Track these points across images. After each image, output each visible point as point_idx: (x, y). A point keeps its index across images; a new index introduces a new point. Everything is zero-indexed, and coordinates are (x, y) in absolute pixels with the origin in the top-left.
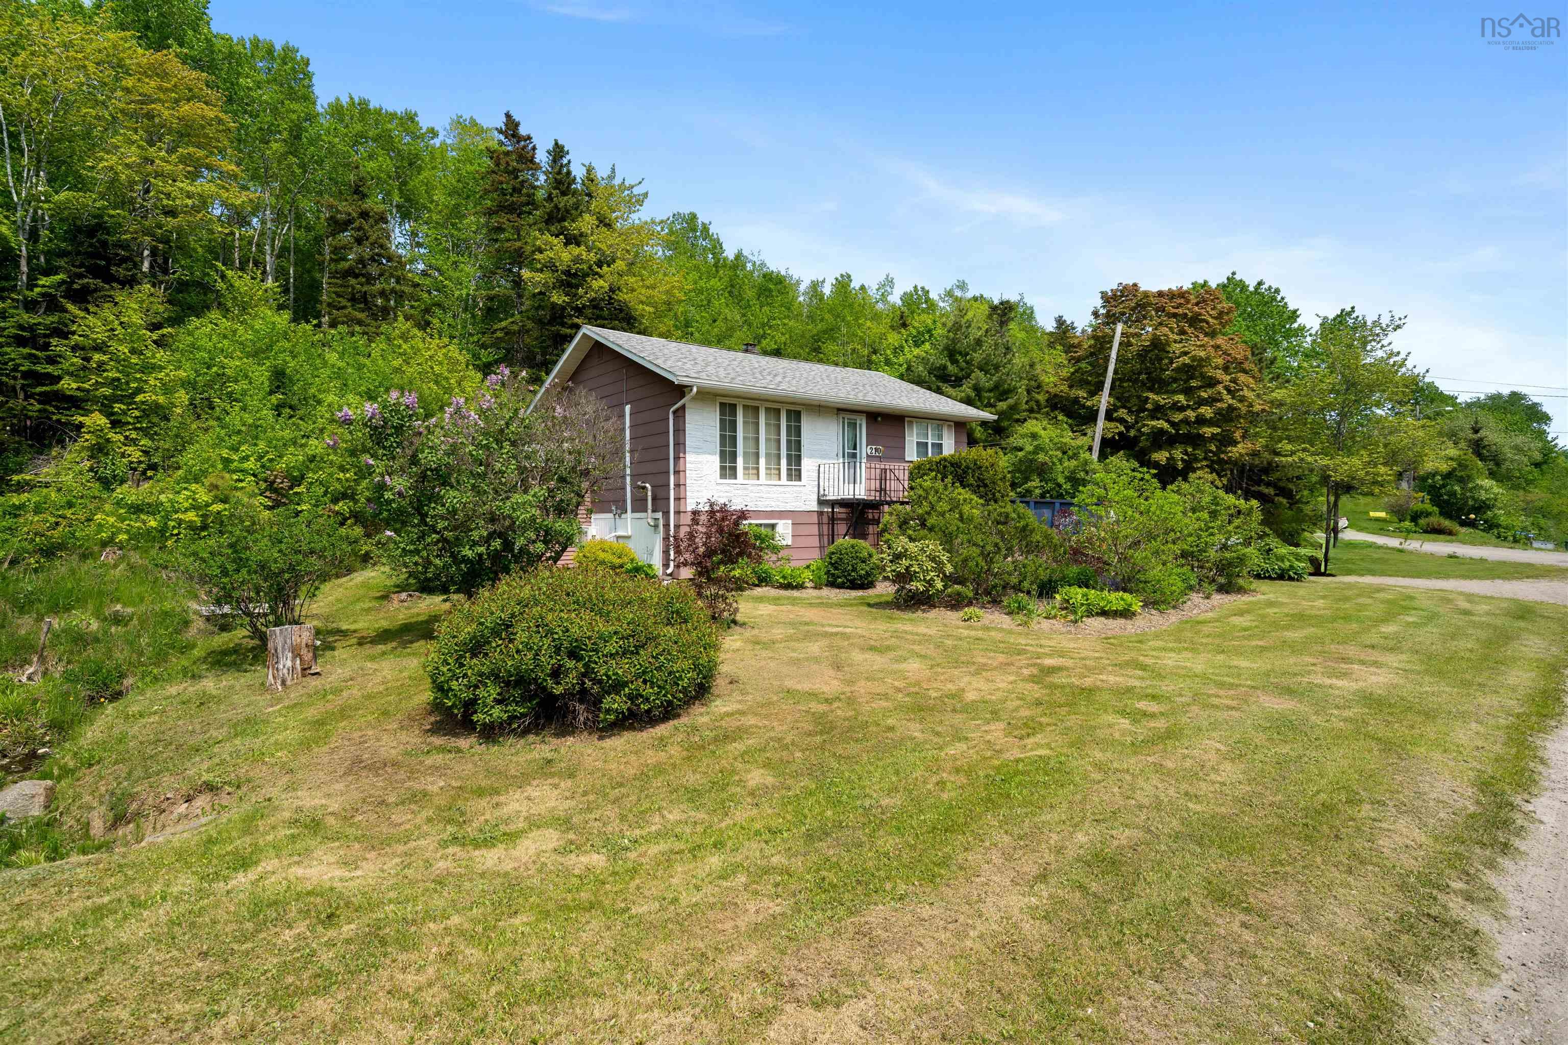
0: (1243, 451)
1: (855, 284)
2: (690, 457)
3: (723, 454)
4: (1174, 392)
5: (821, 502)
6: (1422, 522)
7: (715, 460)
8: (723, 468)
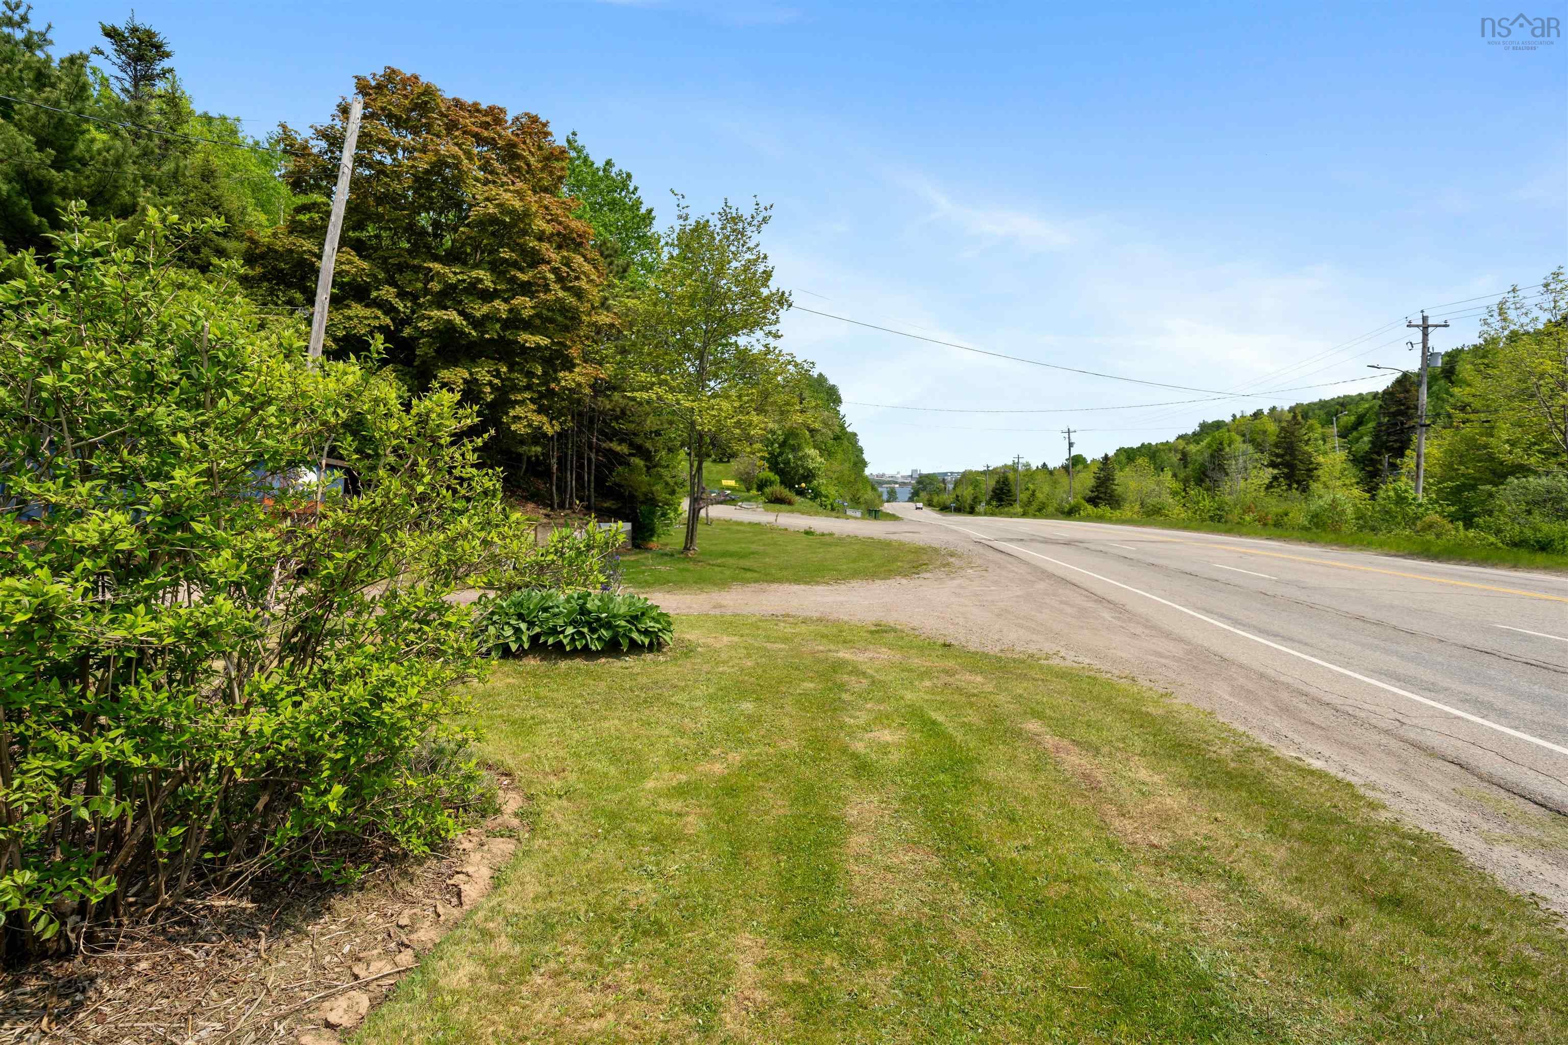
0: (581, 379)
4: (476, 266)
6: (768, 490)
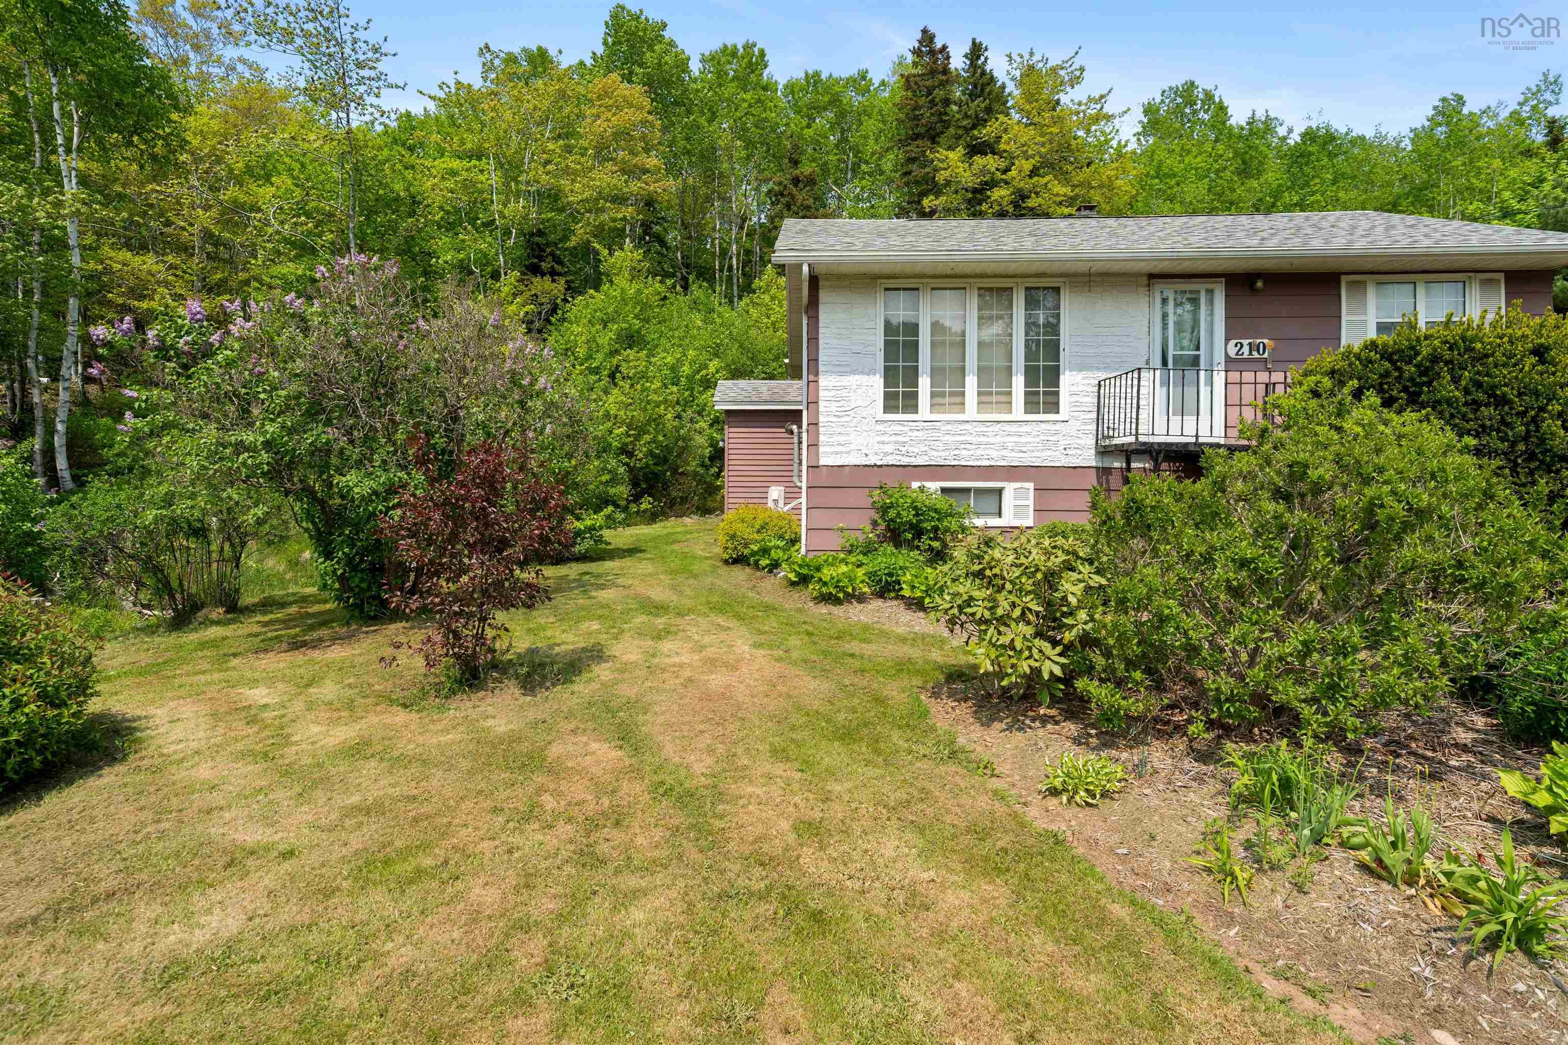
1: (1472, 106)
2: (823, 381)
3: (890, 375)
5: (1103, 452)
7: (876, 384)
8: (888, 396)
